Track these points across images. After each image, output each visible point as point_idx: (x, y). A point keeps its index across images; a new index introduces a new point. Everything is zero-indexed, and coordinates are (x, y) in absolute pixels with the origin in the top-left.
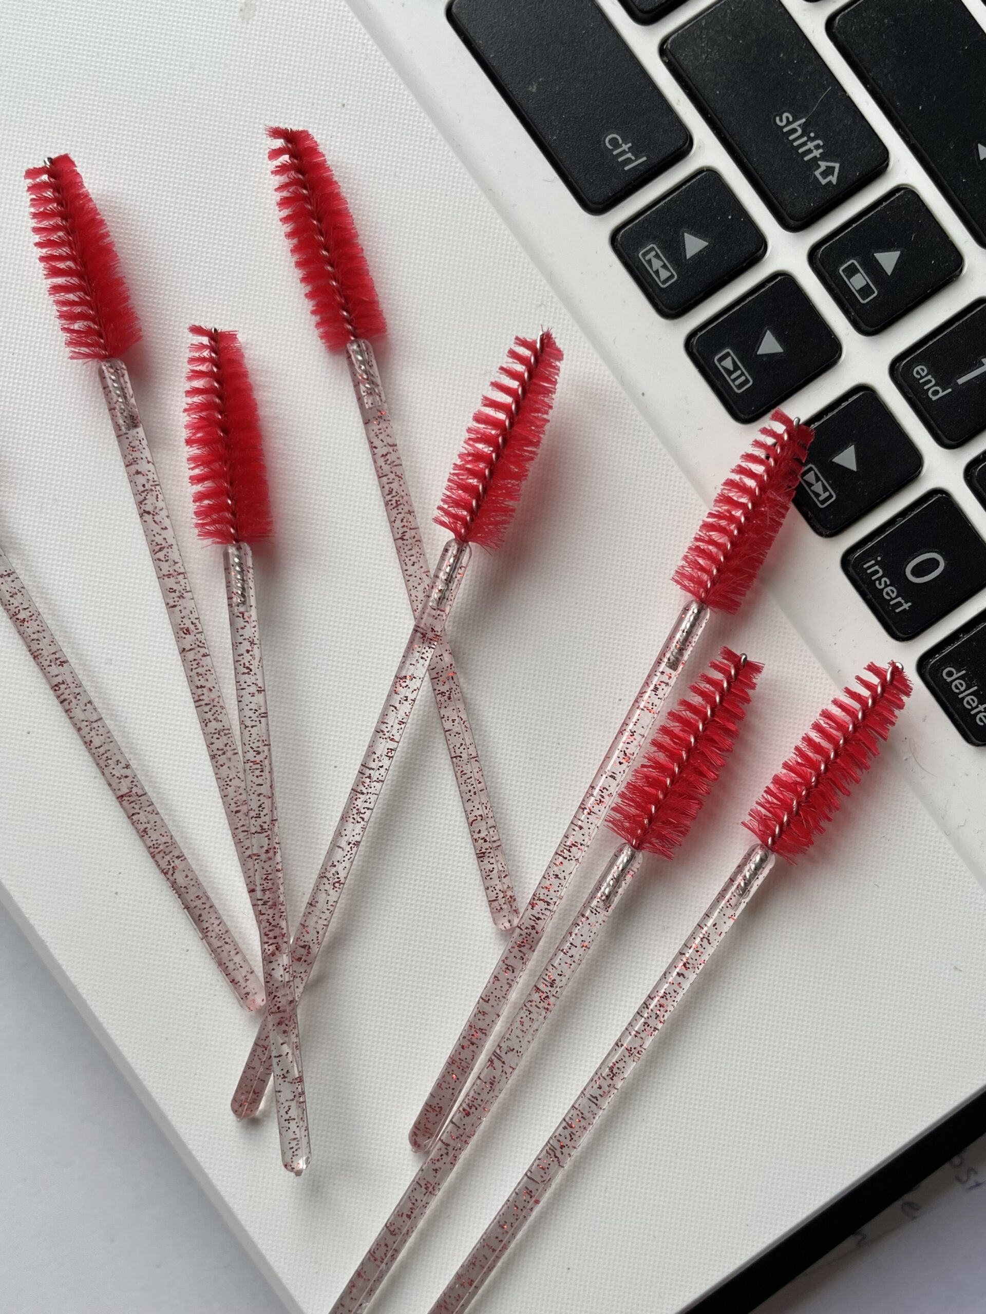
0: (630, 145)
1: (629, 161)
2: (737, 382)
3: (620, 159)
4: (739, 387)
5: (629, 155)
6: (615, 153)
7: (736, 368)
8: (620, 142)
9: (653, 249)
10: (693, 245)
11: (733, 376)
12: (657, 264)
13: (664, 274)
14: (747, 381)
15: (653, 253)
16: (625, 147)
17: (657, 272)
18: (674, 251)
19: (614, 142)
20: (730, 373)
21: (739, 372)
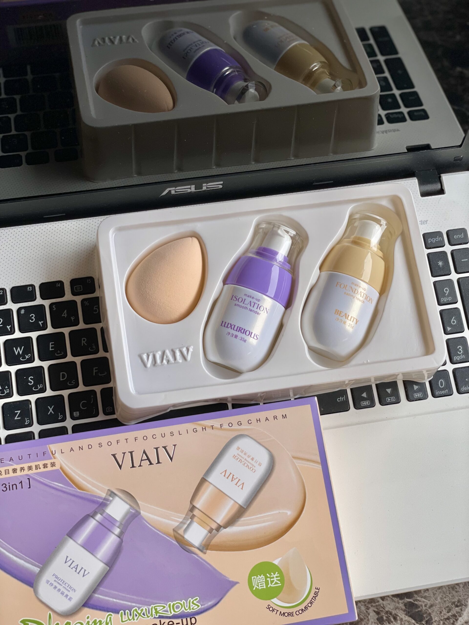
0: (341, 397)
1: (344, 399)
2: (393, 400)
3: (343, 400)
4: (394, 400)
5: (343, 398)
6: (341, 400)
7: (390, 399)
8: (339, 398)
9: (362, 403)
10: (364, 395)
11: (392, 400)
12: (365, 403)
13: (367, 403)
14: (394, 398)
15: (363, 403)
16: (341, 398)
17: (366, 404)
18: (364, 399)
19: (339, 400)
20: (391, 400)
21: (391, 399)
